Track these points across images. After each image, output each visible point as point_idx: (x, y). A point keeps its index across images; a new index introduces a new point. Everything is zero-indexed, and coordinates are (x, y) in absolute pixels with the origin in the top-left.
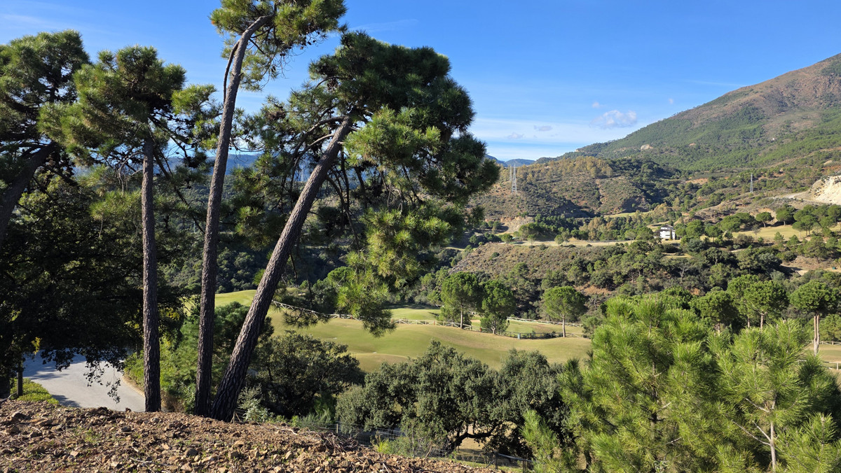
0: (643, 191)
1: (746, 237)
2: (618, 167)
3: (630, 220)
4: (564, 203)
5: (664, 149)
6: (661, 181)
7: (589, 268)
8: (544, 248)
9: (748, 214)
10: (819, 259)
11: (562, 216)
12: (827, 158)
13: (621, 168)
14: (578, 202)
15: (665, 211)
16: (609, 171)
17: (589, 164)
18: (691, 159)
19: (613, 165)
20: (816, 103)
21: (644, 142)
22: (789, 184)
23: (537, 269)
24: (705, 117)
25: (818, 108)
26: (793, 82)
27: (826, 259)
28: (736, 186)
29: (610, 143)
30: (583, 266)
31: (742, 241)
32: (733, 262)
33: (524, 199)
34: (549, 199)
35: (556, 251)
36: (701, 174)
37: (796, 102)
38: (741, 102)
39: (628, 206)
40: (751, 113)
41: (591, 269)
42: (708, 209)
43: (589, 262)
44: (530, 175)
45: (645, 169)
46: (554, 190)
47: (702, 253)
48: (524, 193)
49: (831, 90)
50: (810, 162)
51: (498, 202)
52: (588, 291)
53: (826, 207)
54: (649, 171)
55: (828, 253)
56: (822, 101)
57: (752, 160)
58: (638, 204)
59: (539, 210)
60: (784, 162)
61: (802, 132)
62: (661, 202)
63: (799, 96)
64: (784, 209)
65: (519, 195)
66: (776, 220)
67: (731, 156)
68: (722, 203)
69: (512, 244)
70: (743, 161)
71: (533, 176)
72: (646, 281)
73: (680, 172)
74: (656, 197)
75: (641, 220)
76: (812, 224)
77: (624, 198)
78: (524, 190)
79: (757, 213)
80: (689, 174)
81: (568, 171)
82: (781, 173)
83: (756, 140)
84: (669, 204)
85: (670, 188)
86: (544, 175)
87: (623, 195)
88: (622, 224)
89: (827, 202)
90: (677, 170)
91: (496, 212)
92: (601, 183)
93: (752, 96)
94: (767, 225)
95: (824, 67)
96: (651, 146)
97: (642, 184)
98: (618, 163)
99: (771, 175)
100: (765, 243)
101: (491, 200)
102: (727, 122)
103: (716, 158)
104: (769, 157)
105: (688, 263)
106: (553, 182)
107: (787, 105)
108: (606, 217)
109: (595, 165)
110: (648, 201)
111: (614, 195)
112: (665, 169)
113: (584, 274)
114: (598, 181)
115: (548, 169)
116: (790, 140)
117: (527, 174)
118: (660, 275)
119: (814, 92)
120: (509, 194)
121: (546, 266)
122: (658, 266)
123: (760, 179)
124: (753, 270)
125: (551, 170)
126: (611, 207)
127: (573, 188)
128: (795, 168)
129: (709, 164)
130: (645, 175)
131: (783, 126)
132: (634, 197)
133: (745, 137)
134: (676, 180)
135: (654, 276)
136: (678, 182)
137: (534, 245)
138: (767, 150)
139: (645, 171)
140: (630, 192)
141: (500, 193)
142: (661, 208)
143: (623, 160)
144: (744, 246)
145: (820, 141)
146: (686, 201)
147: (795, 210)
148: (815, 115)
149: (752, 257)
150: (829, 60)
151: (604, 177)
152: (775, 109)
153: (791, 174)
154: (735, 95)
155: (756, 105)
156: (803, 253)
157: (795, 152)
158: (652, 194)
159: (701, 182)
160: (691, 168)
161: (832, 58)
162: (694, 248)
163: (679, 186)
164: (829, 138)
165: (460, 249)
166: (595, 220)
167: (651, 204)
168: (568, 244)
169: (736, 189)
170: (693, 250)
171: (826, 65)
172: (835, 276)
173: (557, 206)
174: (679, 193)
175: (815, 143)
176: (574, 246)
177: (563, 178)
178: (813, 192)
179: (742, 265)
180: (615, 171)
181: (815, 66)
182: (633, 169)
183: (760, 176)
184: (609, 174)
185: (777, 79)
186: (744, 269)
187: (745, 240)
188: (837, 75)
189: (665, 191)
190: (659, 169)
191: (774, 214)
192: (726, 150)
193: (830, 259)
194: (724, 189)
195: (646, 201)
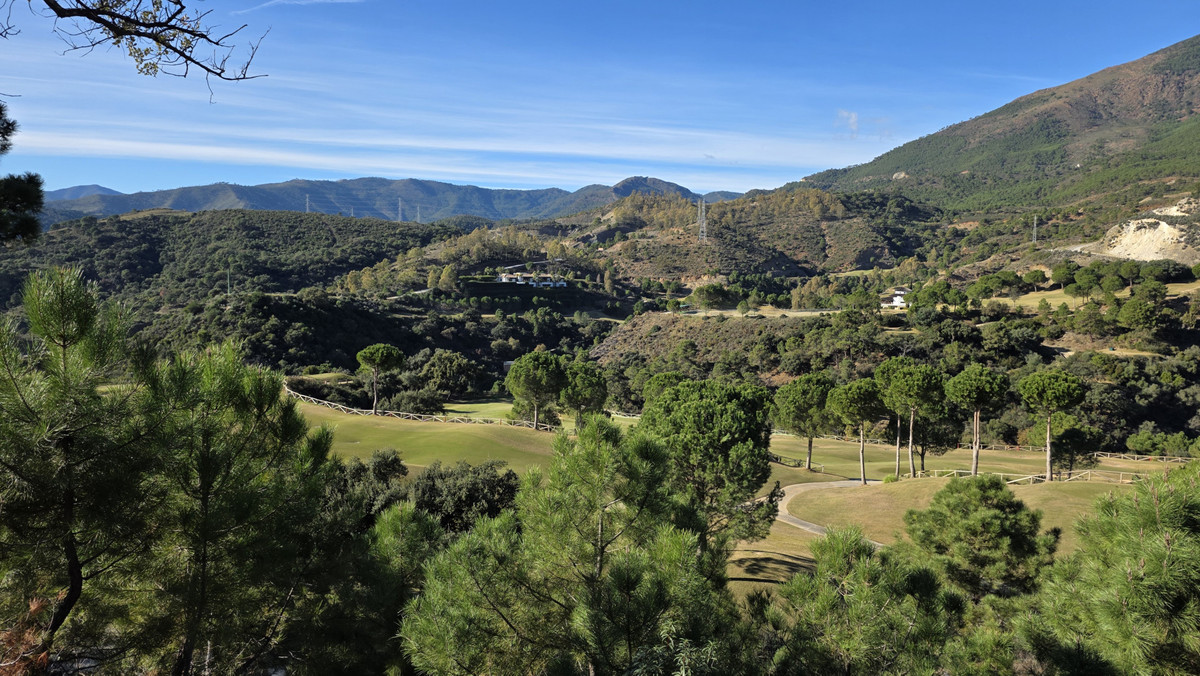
0: (886, 238)
1: (1000, 305)
2: (852, 205)
3: (866, 280)
4: (773, 256)
5: (924, 179)
6: (913, 225)
7: (780, 347)
8: (723, 319)
9: (1014, 273)
10: (1094, 336)
11: (769, 275)
12: (1147, 194)
13: (858, 206)
14: (795, 255)
15: (914, 268)
16: (840, 210)
17: (813, 200)
18: (961, 194)
19: (847, 202)
20: (1142, 115)
21: (898, 169)
22: (1087, 231)
23: (710, 348)
24: (986, 132)
25: (1146, 120)
26: (1112, 84)
27: (1103, 335)
28: (1017, 233)
29: (850, 169)
30: (772, 345)
31: (993, 310)
32: (976, 339)
33: (717, 249)
34: (751, 250)
35: (737, 324)
36: (971, 214)
37: (1114, 113)
38: (1037, 111)
39: (864, 260)
40: (1050, 127)
41: (782, 349)
42: (972, 265)
43: (781, 339)
44: (730, 215)
45: (893, 207)
46: (763, 236)
47: (935, 327)
48: (716, 241)
49: (1164, 95)
50: (1122, 199)
51: (679, 254)
52: (776, 380)
53: (1120, 263)
54: (898, 210)
55: (1106, 327)
56: (1151, 111)
57: (1045, 195)
58: (878, 257)
59: (737, 265)
60: (1088, 199)
61: (1118, 155)
62: (911, 255)
63: (1119, 103)
64: (1063, 266)
65: (709, 243)
66: (1051, 282)
67: (1017, 189)
68: (993, 257)
69: (681, 314)
70: (1034, 196)
71: (733, 216)
72: (852, 366)
73: (942, 213)
74: (904, 248)
75: (881, 281)
76: (1091, 287)
77: (860, 248)
78: (717, 236)
79: (1027, 272)
80: (955, 214)
81: (783, 209)
82: (1081, 214)
83: (1054, 166)
84: (922, 258)
85: (926, 234)
86: (748, 214)
87: (858, 244)
88: (853, 285)
89: (1123, 256)
90: (938, 210)
91: (676, 268)
92: (829, 227)
93: (1053, 103)
94: (1040, 289)
95: (1157, 61)
96: (907, 173)
97: (886, 229)
98: (854, 198)
99: (1066, 218)
100: (1026, 313)
101: (670, 251)
102: (1016, 140)
103: (996, 191)
104: (1070, 191)
105: (914, 341)
106: (761, 225)
107: (1101, 117)
108: (831, 277)
109: (821, 202)
110: (893, 254)
111: (845, 245)
112: (920, 207)
113: (773, 357)
114: (824, 225)
115: (754, 207)
116: (1100, 168)
117: (725, 213)
118: (875, 357)
119: (1140, 98)
120: (695, 243)
121: (724, 344)
122: (872, 346)
123: (1050, 222)
124: (1003, 351)
125: (759, 208)
126: (841, 262)
127: (788, 235)
128: (1101, 208)
129: (985, 200)
130: (891, 216)
131: (1093, 147)
132: (873, 247)
133: (1040, 161)
134: (935, 223)
135: (866, 359)
136: (938, 227)
137: (709, 315)
138: (1068, 182)
139: (891, 210)
140: (869, 240)
141: (682, 241)
142: (910, 263)
143: (862, 195)
144: (995, 317)
145: (1140, 169)
146: (946, 253)
147: (1079, 267)
148: (1139, 131)
149: (1002, 333)
150: (1163, 51)
151: (833, 218)
152: (1084, 122)
153: (1093, 216)
154: (1029, 101)
155: (1058, 116)
156: (1074, 328)
157: (1105, 185)
158: (899, 243)
159: (970, 226)
160: (959, 207)
161: (1169, 49)
162: (923, 320)
163: (938, 232)
164: (1155, 164)
165: (618, 321)
166: (815, 280)
167: (897, 257)
168: (757, 314)
169: (1017, 237)
170: (922, 322)
171: (1160, 59)
172: (1109, 360)
173: (762, 260)
174: (937, 242)
175: (1132, 172)
176: (763, 317)
177: (776, 220)
178: (1106, 243)
179: (987, 344)
180: (849, 210)
181: (1144, 60)
182: (875, 208)
183: (1051, 219)
184: (839, 214)
185: (1090, 78)
186: (990, 349)
187: (998, 309)
188: (1174, 74)
189: (918, 239)
190: (913, 207)
191: (1049, 273)
192: (1012, 181)
193: (1107, 337)
194: (999, 237)
195: (890, 253)
